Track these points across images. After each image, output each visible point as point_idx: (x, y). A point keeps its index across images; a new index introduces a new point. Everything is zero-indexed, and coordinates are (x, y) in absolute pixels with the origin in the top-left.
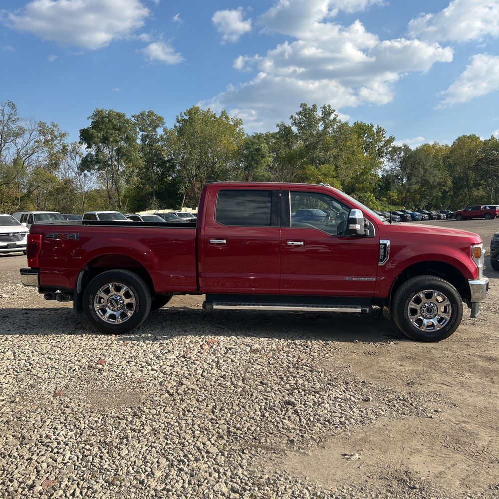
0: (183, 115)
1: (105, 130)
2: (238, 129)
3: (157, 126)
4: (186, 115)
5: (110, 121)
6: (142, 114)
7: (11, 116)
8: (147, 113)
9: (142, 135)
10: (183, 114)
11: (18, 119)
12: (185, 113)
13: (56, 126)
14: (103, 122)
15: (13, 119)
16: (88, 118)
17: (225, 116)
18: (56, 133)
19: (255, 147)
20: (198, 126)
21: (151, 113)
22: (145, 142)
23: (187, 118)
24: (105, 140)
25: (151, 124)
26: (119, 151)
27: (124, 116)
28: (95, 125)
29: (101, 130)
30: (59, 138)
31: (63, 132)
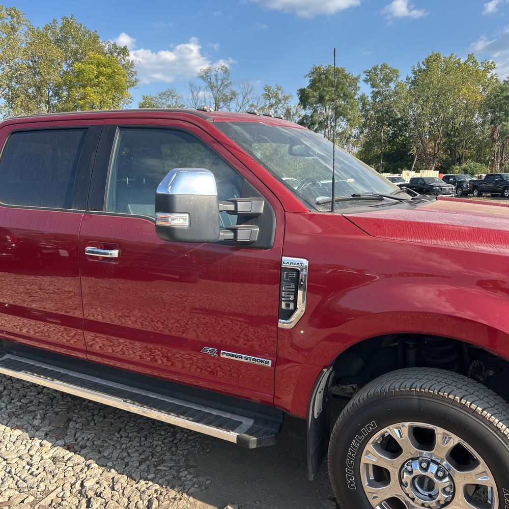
0: (421, 65)
1: (322, 88)
2: (489, 76)
3: (391, 80)
4: (424, 65)
5: (327, 78)
6: (375, 69)
7: (224, 81)
8: (380, 67)
9: (373, 92)
10: (421, 63)
11: (231, 83)
12: (423, 63)
13: (280, 89)
14: (320, 80)
15: (226, 84)
16: (305, 77)
17: (472, 61)
18: (280, 97)
19: (504, 95)
20: (436, 76)
21: (384, 66)
22: (376, 99)
23: (424, 67)
24: (321, 99)
25: (384, 78)
27: (343, 70)
28: (313, 85)
29: (318, 88)
30: (283, 102)
31: (287, 95)
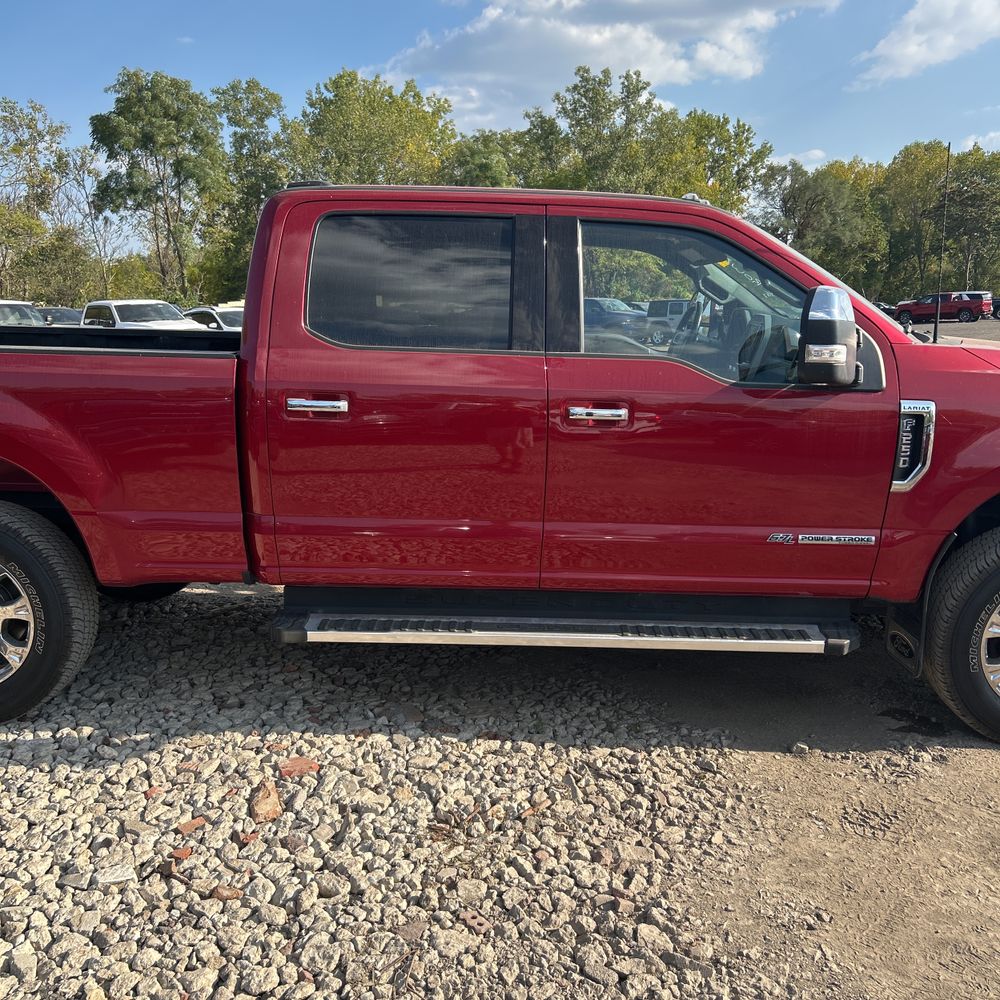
0: (323, 90)
1: (147, 118)
2: (441, 123)
3: (268, 114)
4: (328, 90)
5: (155, 98)
6: (234, 88)
8: (244, 86)
9: (235, 133)
10: (322, 86)
12: (326, 87)
13: (39, 110)
14: (141, 100)
16: (106, 91)
17: (413, 93)
18: (40, 126)
19: (477, 162)
20: (356, 114)
21: (253, 86)
22: (241, 148)
23: (330, 96)
24: (147, 141)
25: (253, 108)
26: (179, 166)
27: (187, 86)
28: (124, 107)
29: (137, 118)
30: (47, 138)
31: (56, 124)
